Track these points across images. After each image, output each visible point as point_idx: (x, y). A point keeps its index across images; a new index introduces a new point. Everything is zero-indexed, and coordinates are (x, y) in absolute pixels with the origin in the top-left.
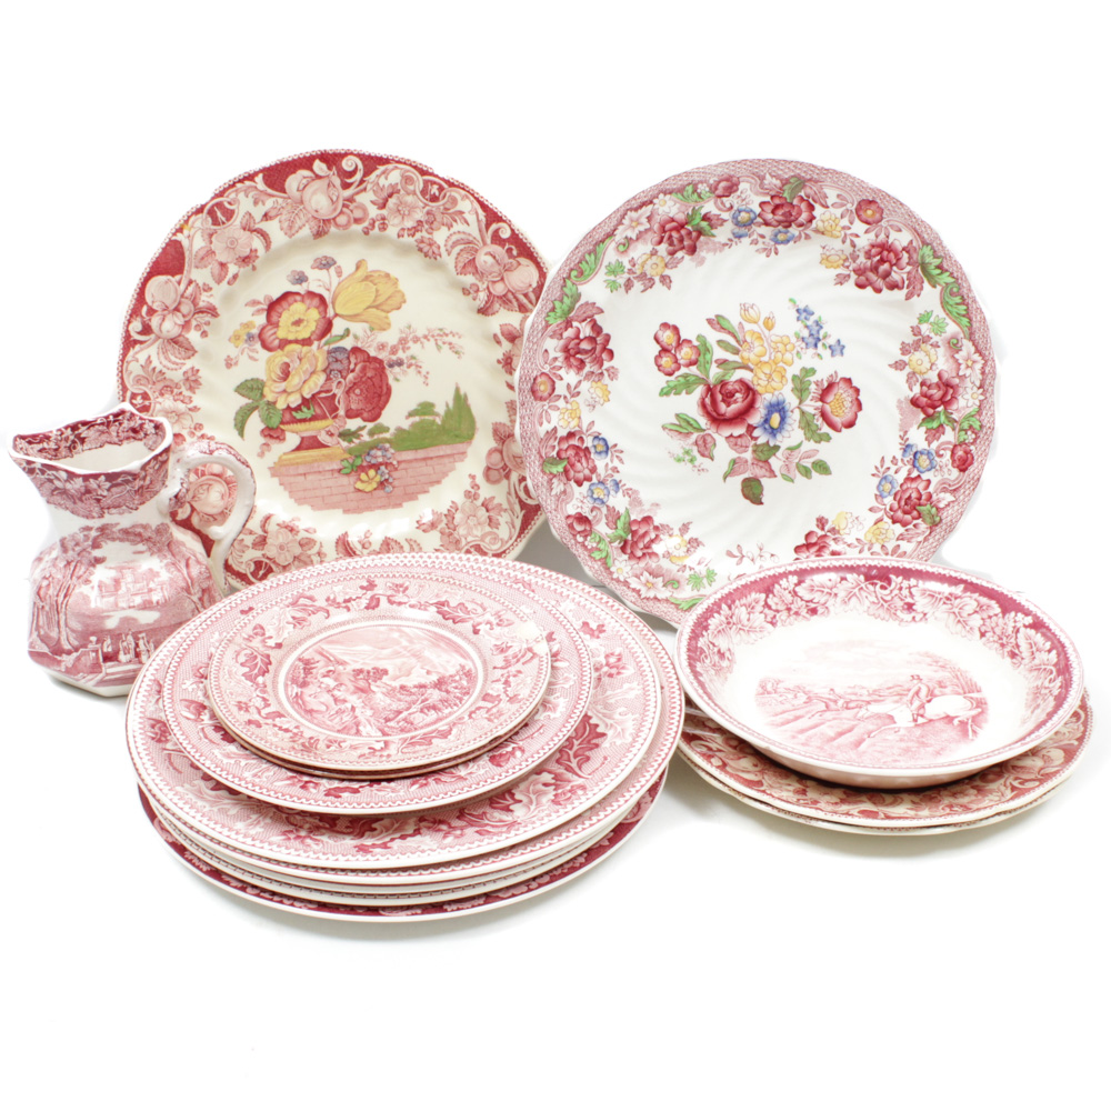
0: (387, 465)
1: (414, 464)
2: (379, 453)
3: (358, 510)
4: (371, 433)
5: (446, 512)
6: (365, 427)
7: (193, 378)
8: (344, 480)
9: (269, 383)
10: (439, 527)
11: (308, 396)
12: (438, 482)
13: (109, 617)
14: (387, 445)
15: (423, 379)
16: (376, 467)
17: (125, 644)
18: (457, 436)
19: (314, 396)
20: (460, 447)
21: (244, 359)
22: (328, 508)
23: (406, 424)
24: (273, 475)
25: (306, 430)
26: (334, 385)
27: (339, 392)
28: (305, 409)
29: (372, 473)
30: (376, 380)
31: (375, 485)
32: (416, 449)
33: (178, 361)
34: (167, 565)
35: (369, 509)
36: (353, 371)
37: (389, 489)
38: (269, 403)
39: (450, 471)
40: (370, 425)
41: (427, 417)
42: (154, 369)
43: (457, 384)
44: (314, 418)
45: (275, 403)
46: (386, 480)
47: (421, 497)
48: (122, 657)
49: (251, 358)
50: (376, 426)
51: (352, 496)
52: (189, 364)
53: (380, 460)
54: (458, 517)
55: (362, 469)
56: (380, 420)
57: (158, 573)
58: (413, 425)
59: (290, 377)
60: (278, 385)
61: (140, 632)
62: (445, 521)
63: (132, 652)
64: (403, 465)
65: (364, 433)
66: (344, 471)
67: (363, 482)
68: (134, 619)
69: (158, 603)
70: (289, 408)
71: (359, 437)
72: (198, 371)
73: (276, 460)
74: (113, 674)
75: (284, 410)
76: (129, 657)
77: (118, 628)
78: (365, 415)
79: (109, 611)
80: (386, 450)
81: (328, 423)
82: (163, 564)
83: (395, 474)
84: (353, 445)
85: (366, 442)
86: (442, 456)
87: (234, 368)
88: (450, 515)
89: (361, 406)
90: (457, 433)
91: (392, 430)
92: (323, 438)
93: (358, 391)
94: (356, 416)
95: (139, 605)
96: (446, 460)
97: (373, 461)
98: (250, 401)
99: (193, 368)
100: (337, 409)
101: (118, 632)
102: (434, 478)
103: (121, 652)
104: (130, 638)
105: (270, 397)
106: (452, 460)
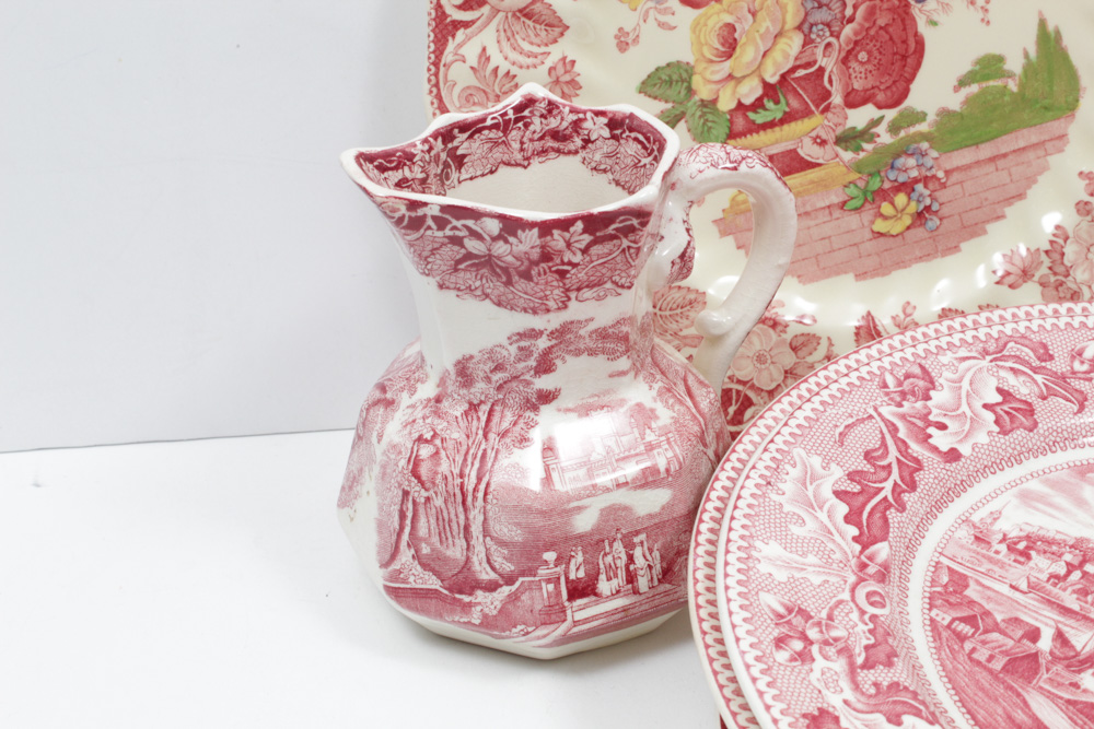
0: (926, 180)
1: (975, 172)
2: (911, 162)
3: (881, 270)
4: (894, 128)
5: (1047, 247)
6: (882, 118)
7: (567, 78)
8: (853, 221)
9: (700, 67)
10: (1037, 275)
11: (773, 80)
12: (1020, 196)
13: (579, 509)
14: (925, 145)
15: (981, 15)
16: (907, 187)
17: (609, 559)
18: (1046, 108)
19: (784, 77)
20: (1055, 127)
21: (649, 31)
22: (829, 276)
23: (955, 102)
24: (724, 233)
25: (777, 142)
26: (819, 51)
27: (829, 63)
28: (769, 104)
29: (901, 199)
30: (895, 31)
31: (907, 221)
32: (977, 144)
33: (535, 49)
34: (660, 394)
35: (901, 264)
36: (851, 20)
37: (933, 222)
38: (703, 104)
39: (1040, 173)
40: (890, 114)
41: (991, 83)
42: (496, 70)
43: (1040, 13)
44: (788, 118)
45: (715, 101)
46: (928, 208)
47: (990, 227)
48: (604, 586)
49: (662, 25)
50: (901, 114)
51: (869, 246)
52: (556, 53)
53: (914, 173)
54: (1071, 250)
55: (883, 195)
56: (907, 103)
57: (652, 410)
58: (967, 101)
59: (738, 49)
60: (716, 67)
61: (637, 533)
62: (1047, 262)
63: (622, 574)
64: (955, 177)
65: (881, 129)
66: (852, 204)
67: (886, 218)
68: (626, 508)
69: (667, 470)
70: (740, 105)
71: (872, 138)
72: (573, 62)
73: (727, 205)
74: (586, 621)
75: (731, 112)
76: (615, 583)
77: (597, 529)
78: (880, 97)
79: (580, 498)
80: (924, 155)
81: (816, 123)
82: (654, 393)
83: (943, 195)
84: (862, 155)
85: (885, 146)
86: (1024, 149)
87: (632, 50)
88: (1055, 251)
89: (871, 82)
90: (1046, 102)
91: (931, 117)
92: (808, 151)
93: (863, 56)
94: (864, 102)
95: (634, 480)
96: (1031, 155)
97: (902, 178)
98: (669, 105)
99: (564, 59)
100: (828, 94)
101: (597, 537)
102: (1012, 190)
103: (603, 577)
104: (619, 546)
105: (704, 92)
106: (1041, 152)
